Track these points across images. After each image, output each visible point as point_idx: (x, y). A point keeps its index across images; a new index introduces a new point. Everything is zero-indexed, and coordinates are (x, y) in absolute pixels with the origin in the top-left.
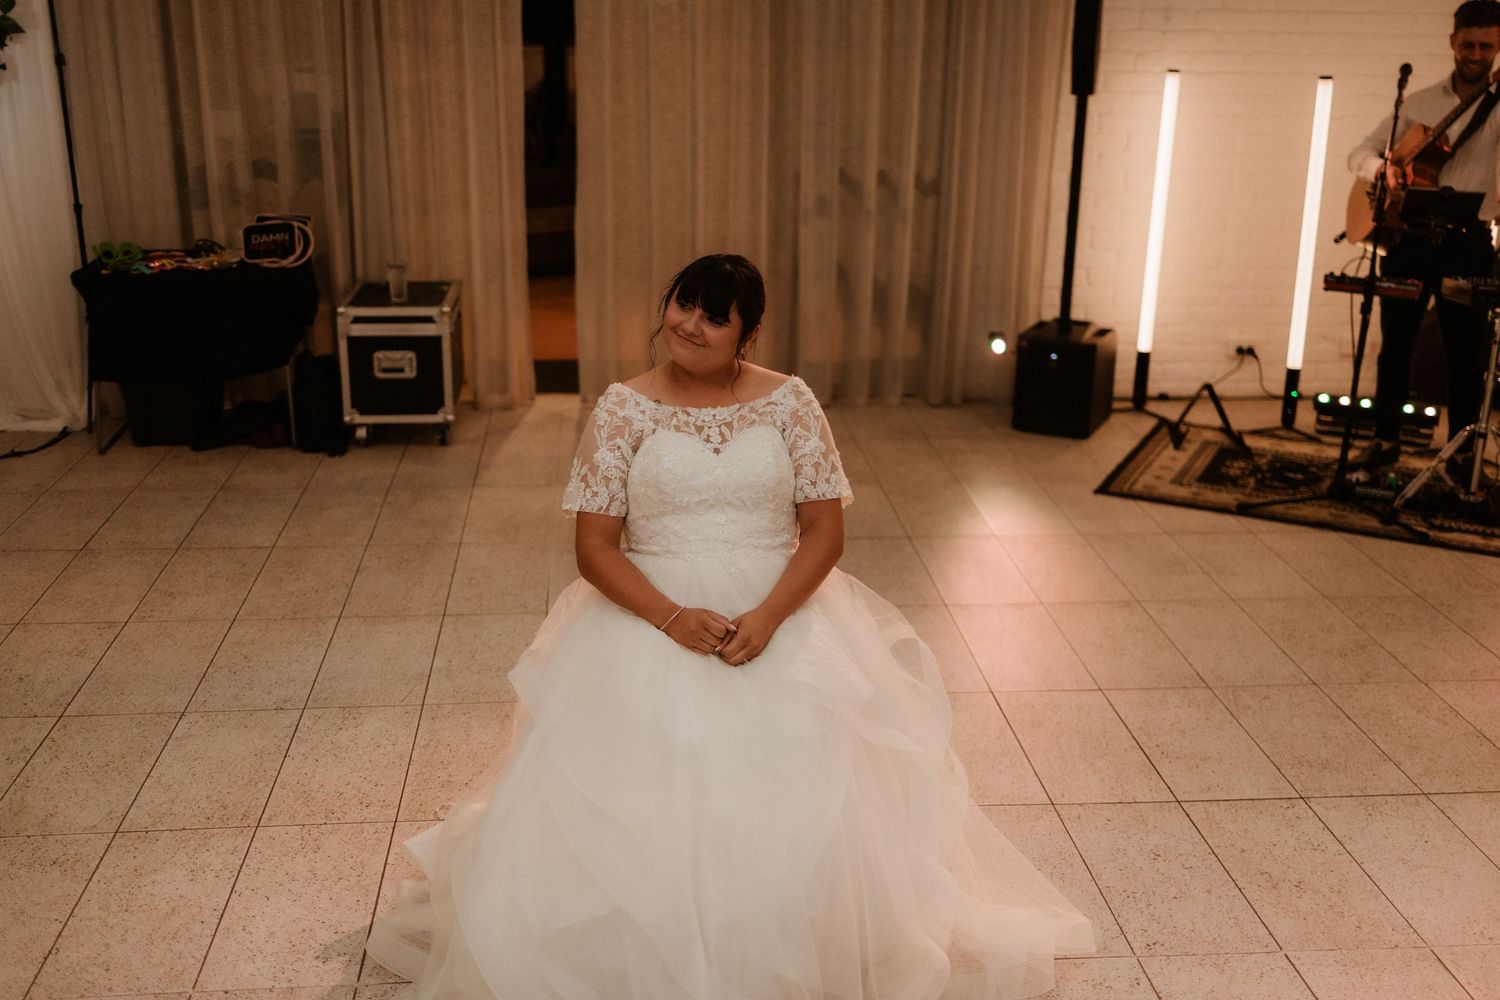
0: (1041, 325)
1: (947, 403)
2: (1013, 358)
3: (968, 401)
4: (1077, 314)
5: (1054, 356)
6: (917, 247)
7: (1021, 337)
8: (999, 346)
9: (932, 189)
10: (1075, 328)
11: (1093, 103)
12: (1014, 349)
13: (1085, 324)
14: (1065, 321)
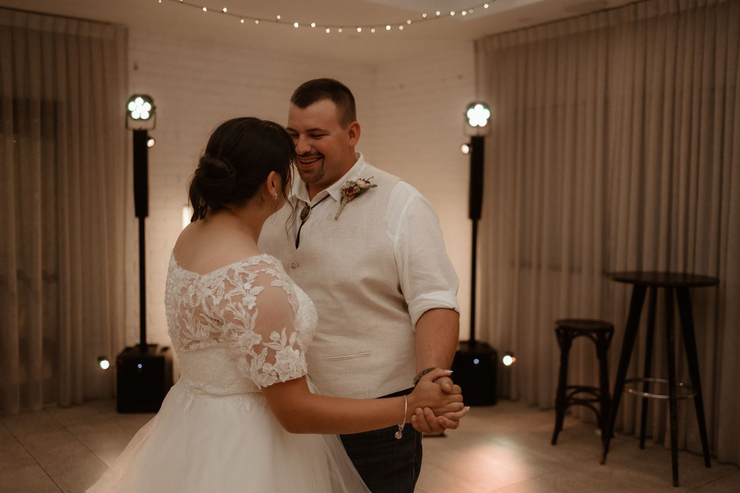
0: (128, 349)
1: (74, 404)
2: (115, 370)
3: (87, 400)
4: (149, 340)
5: (140, 366)
6: (46, 313)
7: (119, 357)
8: (105, 365)
9: (53, 278)
10: (150, 349)
11: (148, 222)
12: (115, 364)
13: (155, 346)
14: (144, 345)
